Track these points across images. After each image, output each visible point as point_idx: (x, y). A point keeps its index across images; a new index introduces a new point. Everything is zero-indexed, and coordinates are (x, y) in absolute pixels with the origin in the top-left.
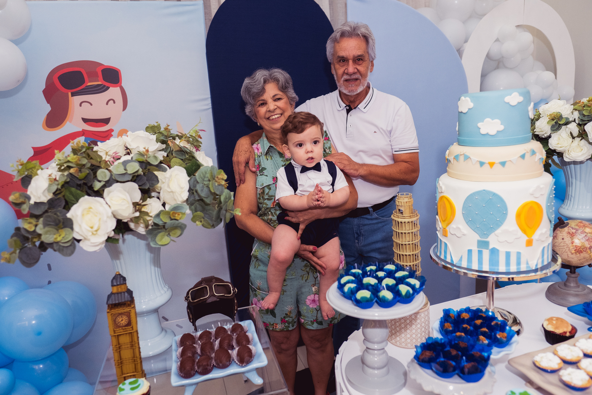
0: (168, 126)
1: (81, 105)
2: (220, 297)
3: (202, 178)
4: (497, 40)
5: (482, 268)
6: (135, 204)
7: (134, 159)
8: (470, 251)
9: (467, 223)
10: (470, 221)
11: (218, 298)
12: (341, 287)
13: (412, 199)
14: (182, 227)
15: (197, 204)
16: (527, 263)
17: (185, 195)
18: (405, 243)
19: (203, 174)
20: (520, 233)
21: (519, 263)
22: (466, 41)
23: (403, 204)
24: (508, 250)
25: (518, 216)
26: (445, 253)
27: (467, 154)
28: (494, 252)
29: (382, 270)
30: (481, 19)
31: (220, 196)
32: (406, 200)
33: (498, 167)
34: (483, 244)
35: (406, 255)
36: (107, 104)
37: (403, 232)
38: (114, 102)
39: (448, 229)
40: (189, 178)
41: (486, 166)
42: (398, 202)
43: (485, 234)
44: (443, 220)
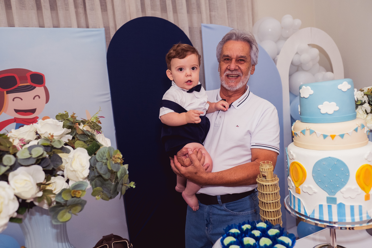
0: (74, 114)
1: (13, 100)
3: (100, 157)
4: (297, 53)
5: (332, 219)
6: (40, 185)
7: (40, 144)
8: (321, 206)
9: (317, 184)
10: (320, 181)
14: (82, 204)
15: (96, 179)
16: (367, 213)
17: (86, 172)
18: (270, 202)
19: (102, 154)
20: (360, 190)
21: (361, 214)
22: (278, 54)
23: (266, 171)
24: (352, 204)
25: (358, 177)
26: (299, 206)
27: (312, 129)
28: (341, 206)
29: (255, 228)
30: (286, 40)
31: (117, 172)
32: (268, 167)
33: (338, 139)
34: (331, 200)
35: (271, 212)
36: (34, 99)
37: (268, 193)
38: (39, 97)
39: (300, 188)
40: (90, 157)
41: (329, 138)
42: (262, 169)
43: (332, 192)
44: (296, 181)
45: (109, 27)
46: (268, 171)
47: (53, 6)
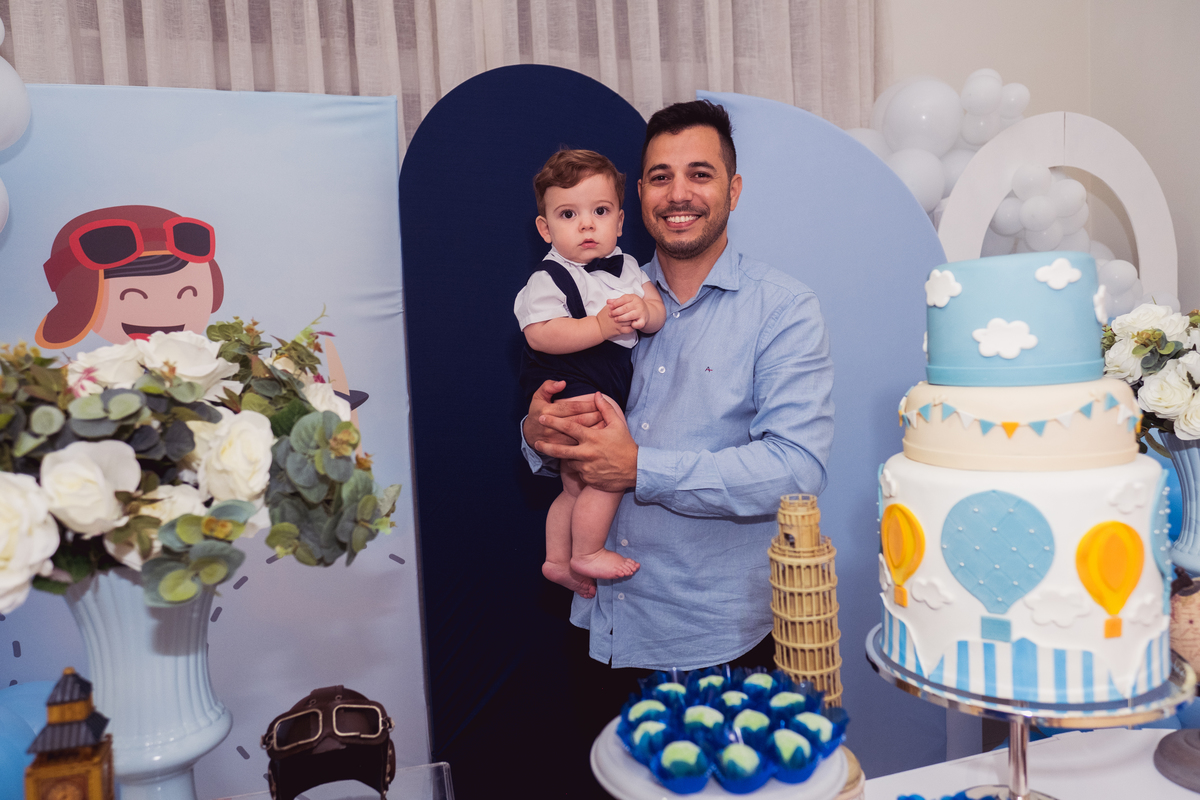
0: (255, 324)
1: (122, 297)
2: (348, 741)
3: (303, 440)
4: (1011, 195)
5: (994, 689)
6: (125, 499)
7: (136, 388)
8: (963, 646)
9: (953, 574)
10: (963, 569)
11: (342, 743)
12: (627, 729)
13: (817, 510)
14: (233, 560)
15: (285, 502)
16: (1111, 682)
17: (261, 480)
18: (801, 619)
19: (306, 431)
20: (1088, 601)
21: (1088, 681)
22: (946, 195)
23: (794, 522)
24: (1060, 646)
25: (1082, 558)
26: (902, 646)
27: (950, 403)
28: (1024, 650)
29: (737, 686)
30: (976, 151)
31: (341, 484)
32: (802, 511)
33: (1025, 435)
34: (996, 629)
35: (803, 650)
36: (179, 296)
37: (796, 590)
38: (195, 294)
39: (906, 587)
40: (276, 440)
41: (997, 433)
42: (784, 515)
43: (999, 602)
44: (896, 564)
45: (419, 96)
46: (800, 524)
47: (260, 31)
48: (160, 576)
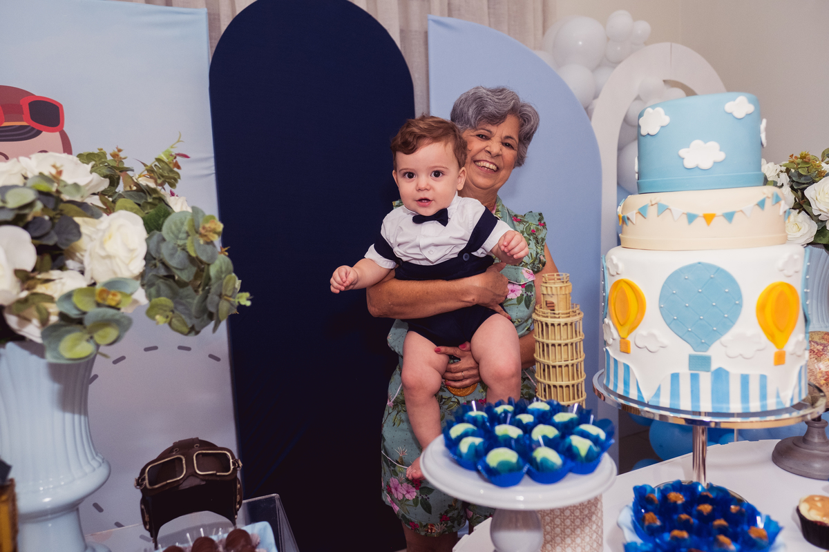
0: (120, 151)
2: (207, 478)
3: (173, 233)
4: (638, 98)
5: (699, 407)
6: (24, 278)
8: (675, 377)
9: (668, 325)
10: (675, 319)
11: (203, 480)
12: (452, 445)
13: (569, 284)
14: (123, 324)
15: (160, 282)
16: (778, 396)
17: (138, 266)
18: (560, 364)
19: (176, 225)
20: (764, 339)
21: (763, 396)
22: (596, 97)
23: (554, 292)
24: (745, 372)
25: (761, 309)
26: (626, 384)
27: (664, 202)
28: (720, 376)
29: (524, 410)
30: (614, 68)
31: (209, 265)
32: (559, 285)
33: (720, 222)
34: (699, 363)
35: (561, 386)
37: (557, 342)
39: (630, 339)
40: (148, 235)
41: (700, 222)
42: (547, 287)
43: (702, 343)
44: (622, 324)
46: (559, 293)
48: (59, 338)
